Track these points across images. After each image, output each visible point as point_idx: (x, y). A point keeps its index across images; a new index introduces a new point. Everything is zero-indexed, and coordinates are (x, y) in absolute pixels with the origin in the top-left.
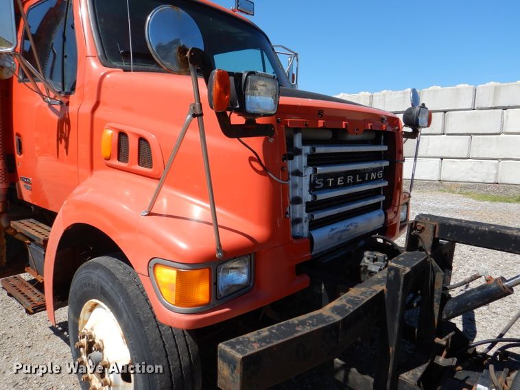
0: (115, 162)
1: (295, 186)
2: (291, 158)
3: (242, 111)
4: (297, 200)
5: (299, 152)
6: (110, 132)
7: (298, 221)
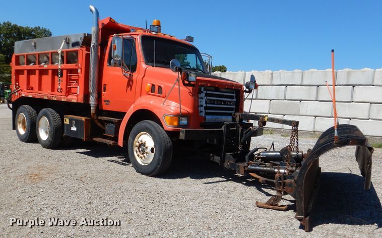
0: (150, 93)
1: (201, 102)
2: (200, 94)
3: (188, 80)
4: (202, 106)
5: (203, 92)
6: (149, 84)
7: (202, 112)
